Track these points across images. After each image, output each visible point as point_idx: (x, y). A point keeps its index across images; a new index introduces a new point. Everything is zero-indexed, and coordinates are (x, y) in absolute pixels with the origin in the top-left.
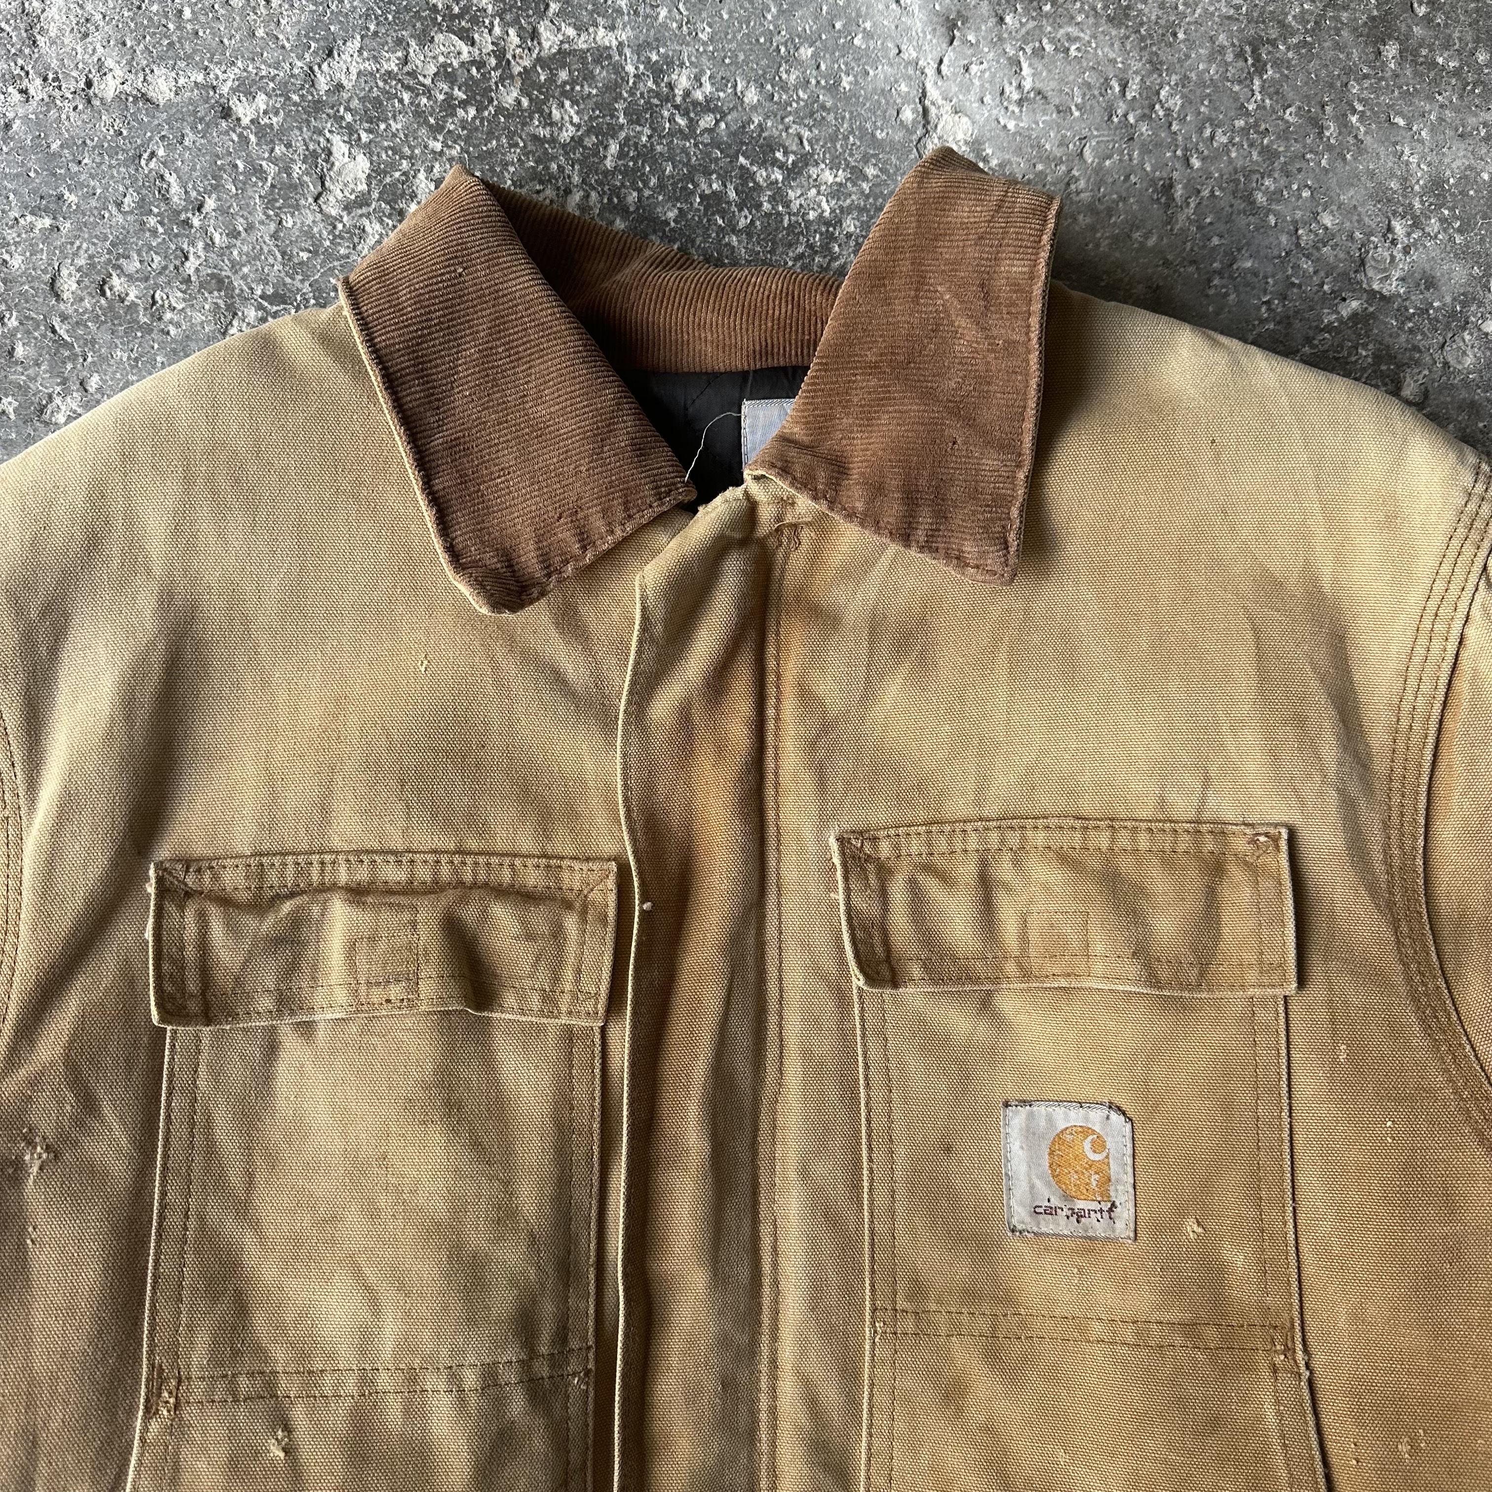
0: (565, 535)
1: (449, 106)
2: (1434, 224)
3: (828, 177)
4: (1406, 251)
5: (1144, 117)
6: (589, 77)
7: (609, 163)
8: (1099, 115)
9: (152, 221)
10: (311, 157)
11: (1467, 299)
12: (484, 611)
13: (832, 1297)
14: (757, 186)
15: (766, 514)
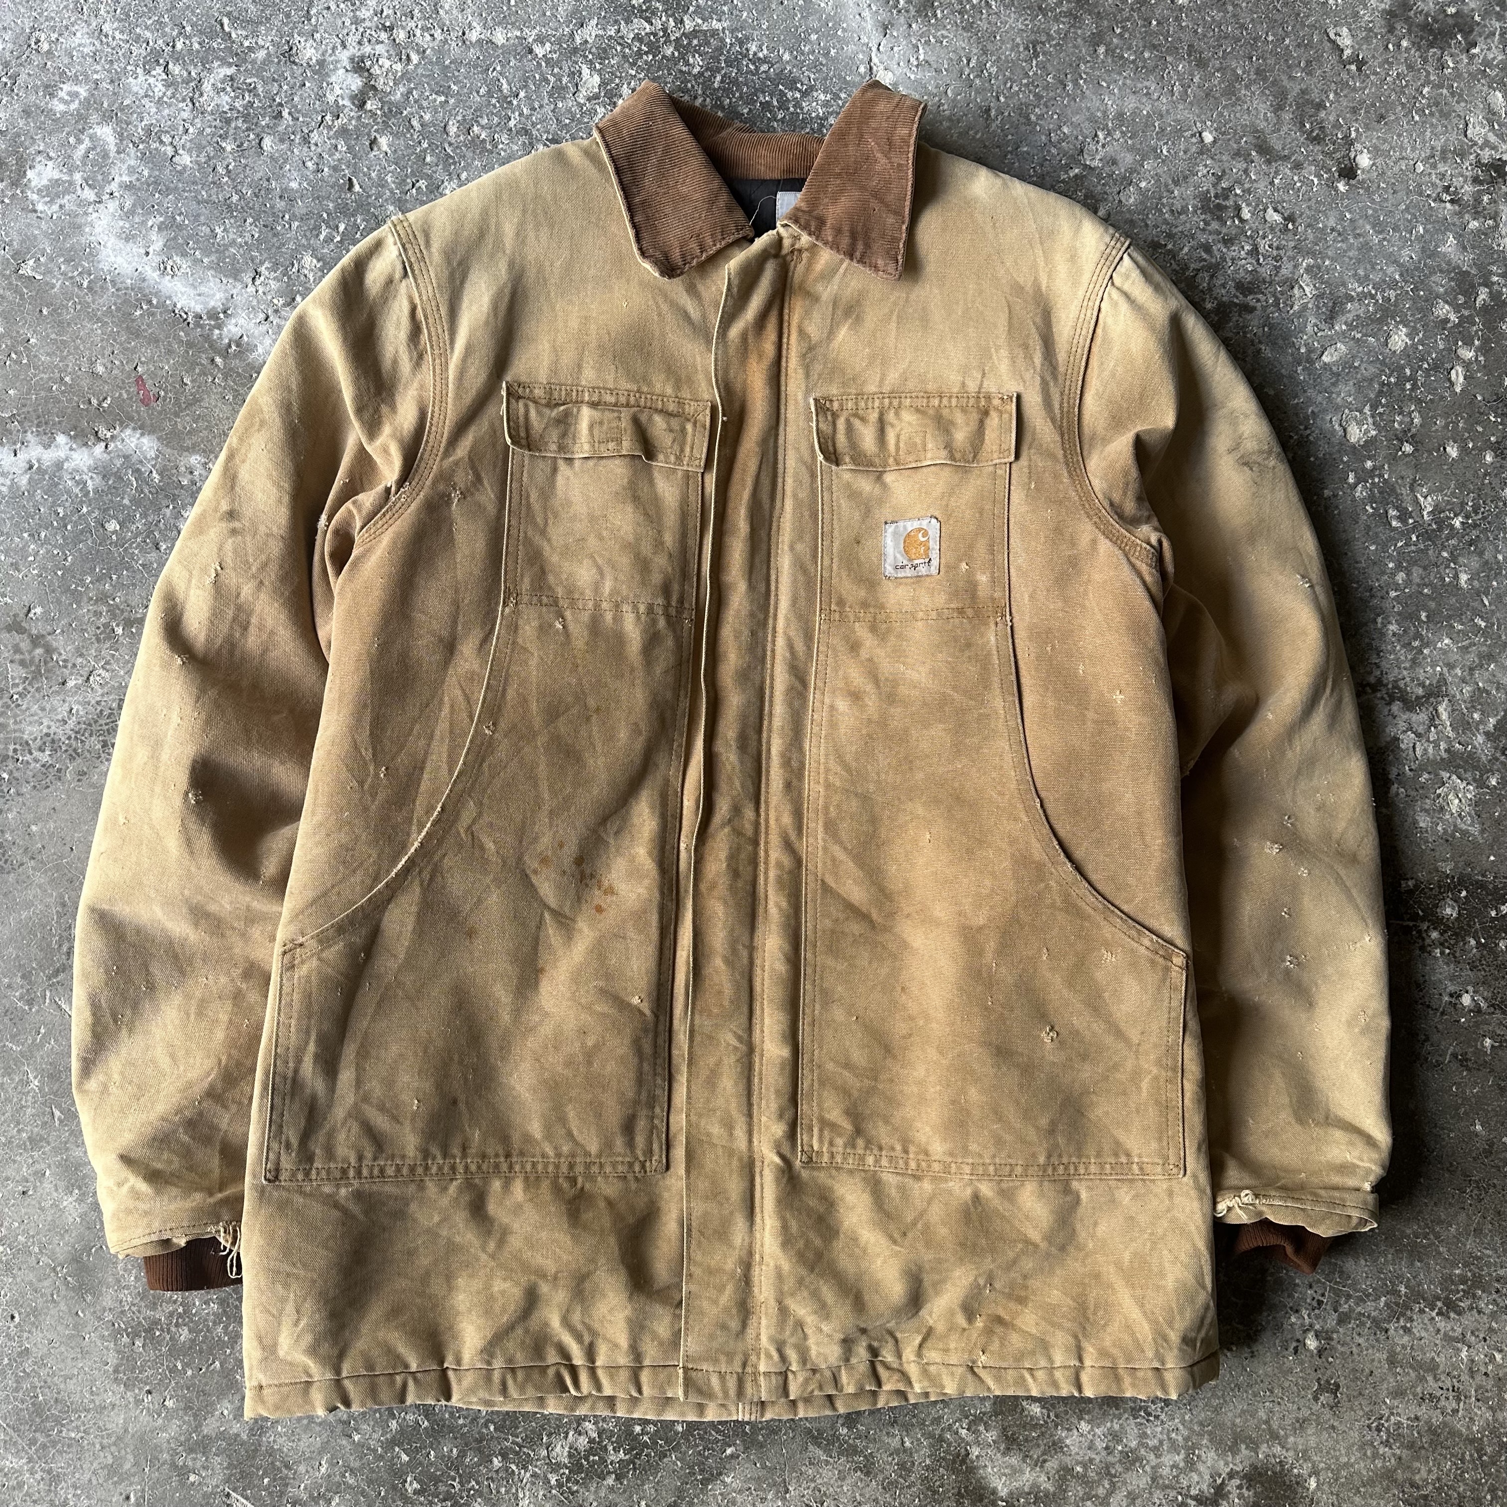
0: (693, 245)
1: (640, 54)
2: (1117, 135)
3: (822, 97)
4: (1103, 146)
5: (977, 76)
6: (708, 44)
7: (716, 85)
8: (955, 74)
9: (494, 101)
10: (572, 74)
11: (1132, 171)
12: (657, 275)
13: (802, 603)
14: (788, 100)
15: (787, 243)
